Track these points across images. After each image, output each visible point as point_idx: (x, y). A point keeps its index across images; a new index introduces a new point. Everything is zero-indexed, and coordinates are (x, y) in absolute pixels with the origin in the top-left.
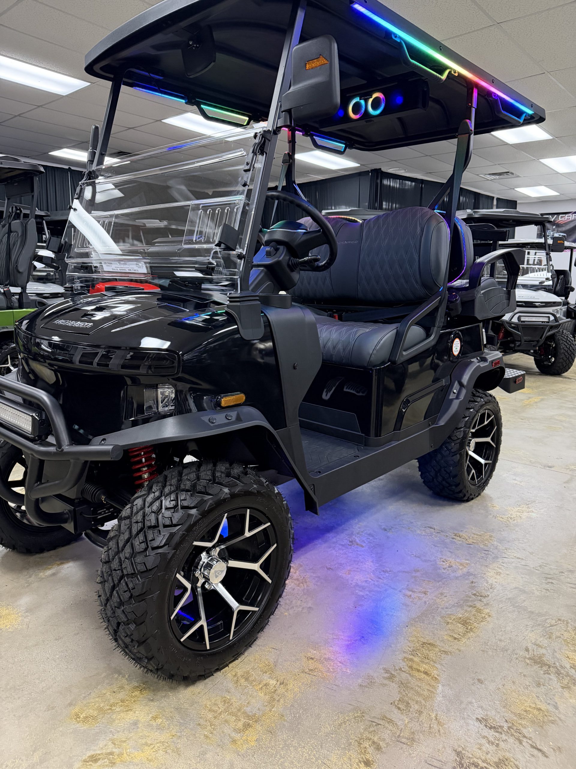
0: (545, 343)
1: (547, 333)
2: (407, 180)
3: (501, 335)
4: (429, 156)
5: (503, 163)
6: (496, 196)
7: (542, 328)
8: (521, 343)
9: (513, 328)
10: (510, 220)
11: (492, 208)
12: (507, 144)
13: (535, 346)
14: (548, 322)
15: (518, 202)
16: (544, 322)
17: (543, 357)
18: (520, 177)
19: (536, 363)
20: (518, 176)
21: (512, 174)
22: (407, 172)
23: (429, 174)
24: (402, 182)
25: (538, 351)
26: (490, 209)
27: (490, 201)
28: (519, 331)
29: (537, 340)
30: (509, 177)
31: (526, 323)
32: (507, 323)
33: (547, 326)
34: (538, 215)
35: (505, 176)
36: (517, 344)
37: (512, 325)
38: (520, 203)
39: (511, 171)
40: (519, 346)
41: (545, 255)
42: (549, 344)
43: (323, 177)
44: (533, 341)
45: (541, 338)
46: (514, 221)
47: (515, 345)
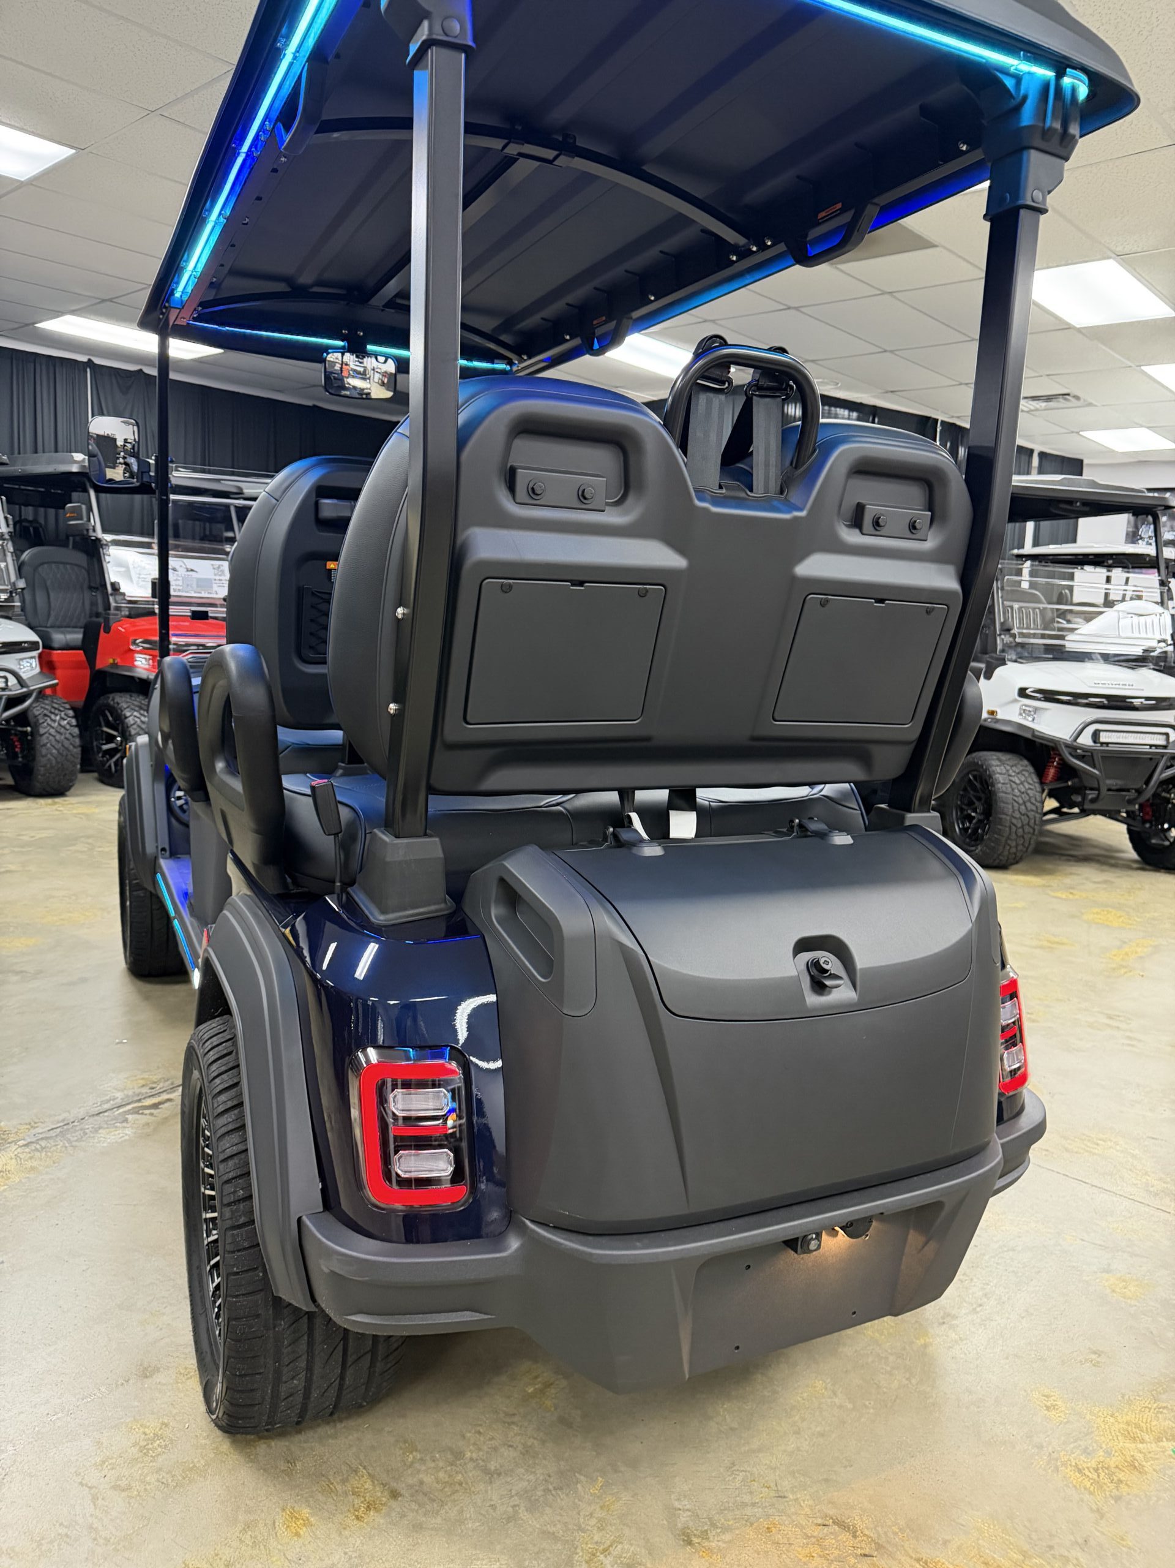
0: (1156, 795)
1: (1161, 773)
2: (841, 407)
3: (1052, 772)
4: (892, 352)
5: (1059, 372)
6: (1038, 448)
7: (1151, 759)
8: (1099, 795)
9: (1081, 758)
10: (1077, 500)
11: (1028, 473)
12: (1069, 327)
13: (1130, 802)
14: (1165, 747)
15: (1085, 462)
16: (1157, 746)
17: (1148, 825)
18: (1096, 406)
19: (1132, 840)
20: (1090, 405)
21: (1077, 398)
22: (840, 388)
23: (890, 395)
24: (829, 410)
25: (1137, 813)
26: (1024, 474)
27: (1024, 458)
28: (1094, 767)
29: (1137, 786)
30: (1068, 404)
31: (1111, 748)
32: (1067, 746)
33: (1163, 755)
34: (1143, 492)
35: (1061, 403)
36: (1090, 797)
37: (1079, 751)
38: (1089, 465)
39: (1074, 391)
40: (1093, 801)
41: (1157, 584)
42: (1165, 798)
43: (653, 396)
44: (1128, 790)
45: (1147, 782)
46: (1085, 503)
47: (1084, 797)
